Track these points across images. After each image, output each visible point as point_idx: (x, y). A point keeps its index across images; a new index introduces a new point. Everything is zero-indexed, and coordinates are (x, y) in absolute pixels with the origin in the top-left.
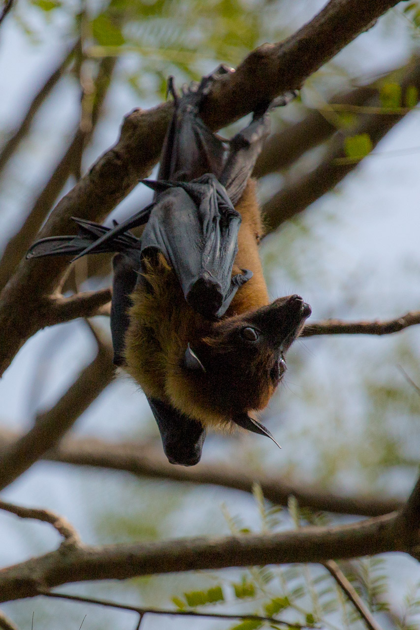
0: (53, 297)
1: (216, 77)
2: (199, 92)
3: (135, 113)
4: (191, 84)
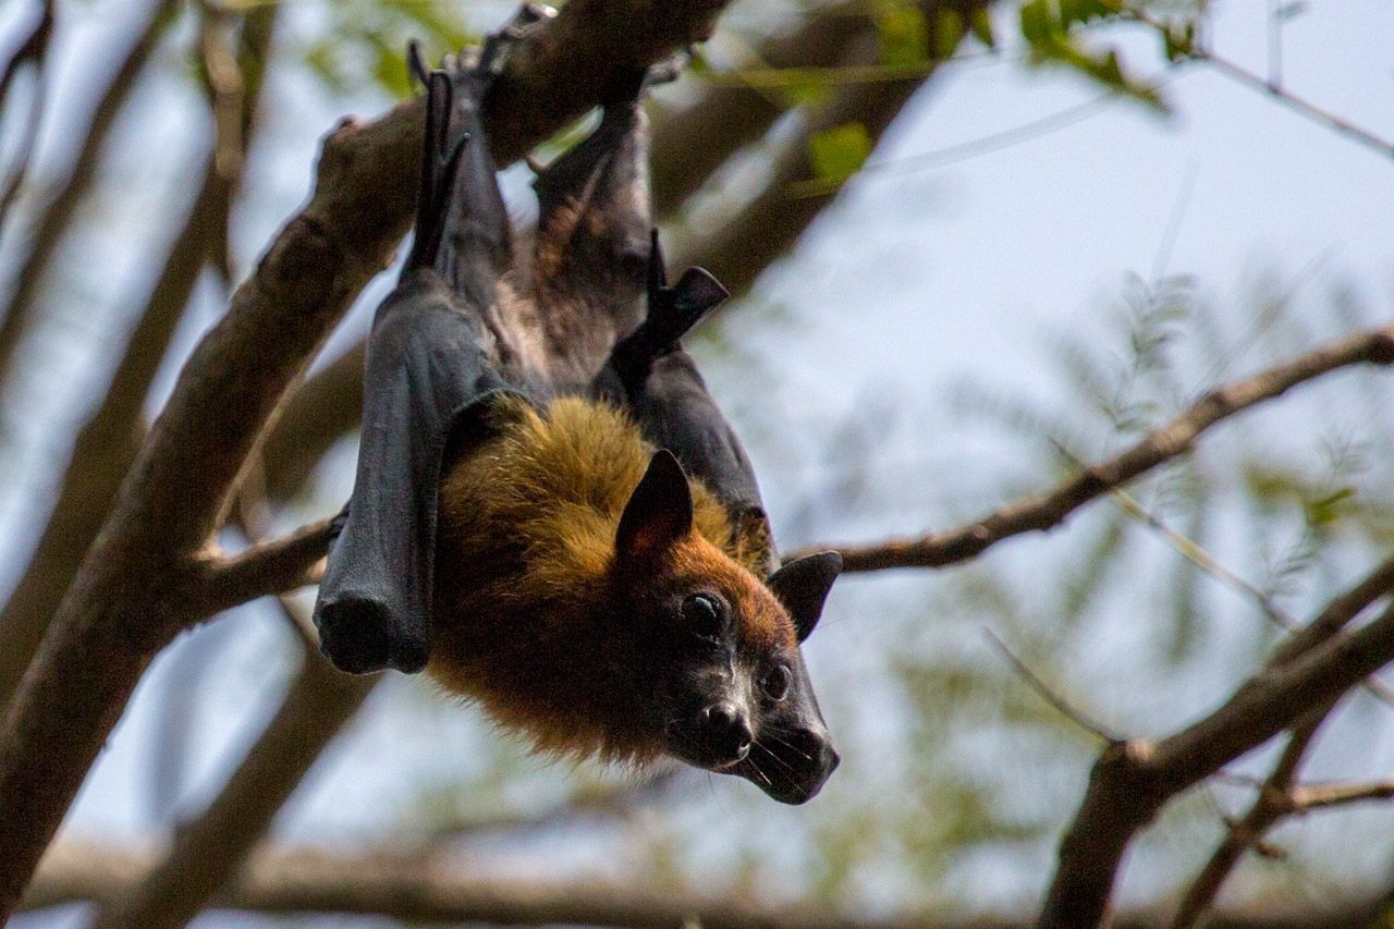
1: (517, 31)
2: (482, 72)
3: (345, 128)
4: (462, 53)
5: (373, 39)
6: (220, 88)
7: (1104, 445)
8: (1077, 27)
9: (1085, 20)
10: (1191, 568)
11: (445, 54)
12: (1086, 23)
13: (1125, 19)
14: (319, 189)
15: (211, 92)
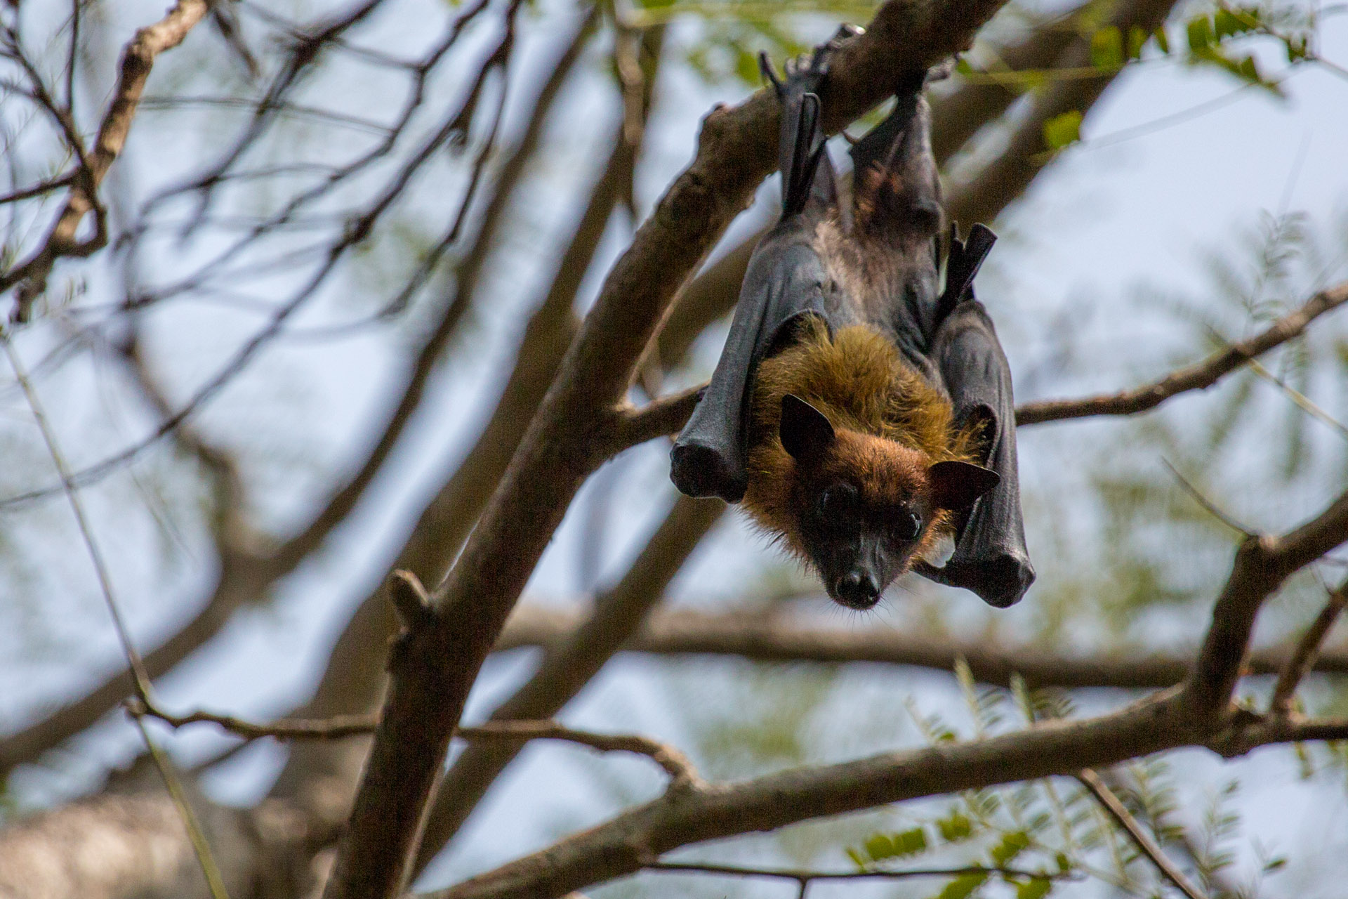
0: (619, 408)
1: (837, 44)
2: (812, 73)
3: (718, 111)
4: (799, 59)
5: (735, 46)
6: (627, 81)
7: (1243, 330)
8: (1226, 38)
9: (1232, 34)
10: (1299, 414)
11: (787, 60)
12: (1232, 36)
13: (1260, 33)
14: (699, 154)
15: (622, 85)
